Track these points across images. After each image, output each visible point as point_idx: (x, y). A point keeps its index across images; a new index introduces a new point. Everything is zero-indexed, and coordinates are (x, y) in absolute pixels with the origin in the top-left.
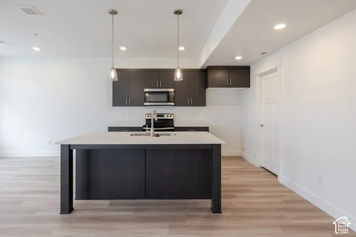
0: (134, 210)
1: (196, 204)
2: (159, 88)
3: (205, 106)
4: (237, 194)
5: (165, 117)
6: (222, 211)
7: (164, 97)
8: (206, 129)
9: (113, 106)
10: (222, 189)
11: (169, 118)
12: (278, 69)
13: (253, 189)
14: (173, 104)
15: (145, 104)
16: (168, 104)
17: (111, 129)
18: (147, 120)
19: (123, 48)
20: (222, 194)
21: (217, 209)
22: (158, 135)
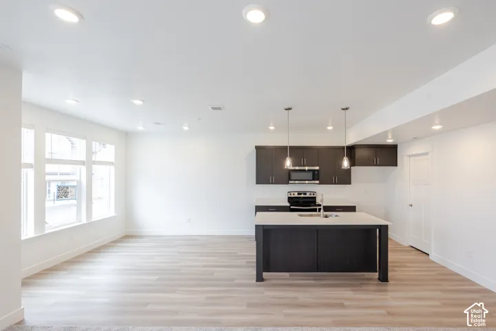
0: (314, 280)
1: (364, 275)
2: (304, 166)
3: (350, 183)
4: (396, 269)
5: (308, 195)
6: (389, 279)
7: (310, 175)
8: (352, 209)
9: (257, 183)
10: (389, 264)
11: (312, 196)
12: (430, 153)
13: (408, 265)
14: (317, 182)
15: (290, 182)
16: (313, 182)
17: (259, 209)
18: (289, 198)
19: (272, 128)
20: (389, 268)
21: (384, 278)
22: (326, 217)
